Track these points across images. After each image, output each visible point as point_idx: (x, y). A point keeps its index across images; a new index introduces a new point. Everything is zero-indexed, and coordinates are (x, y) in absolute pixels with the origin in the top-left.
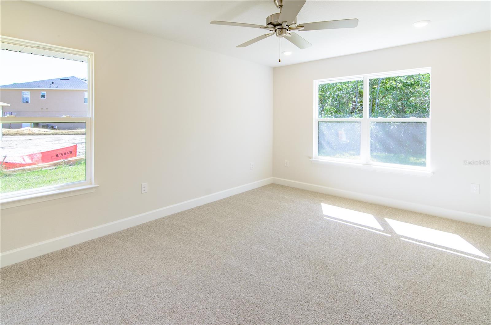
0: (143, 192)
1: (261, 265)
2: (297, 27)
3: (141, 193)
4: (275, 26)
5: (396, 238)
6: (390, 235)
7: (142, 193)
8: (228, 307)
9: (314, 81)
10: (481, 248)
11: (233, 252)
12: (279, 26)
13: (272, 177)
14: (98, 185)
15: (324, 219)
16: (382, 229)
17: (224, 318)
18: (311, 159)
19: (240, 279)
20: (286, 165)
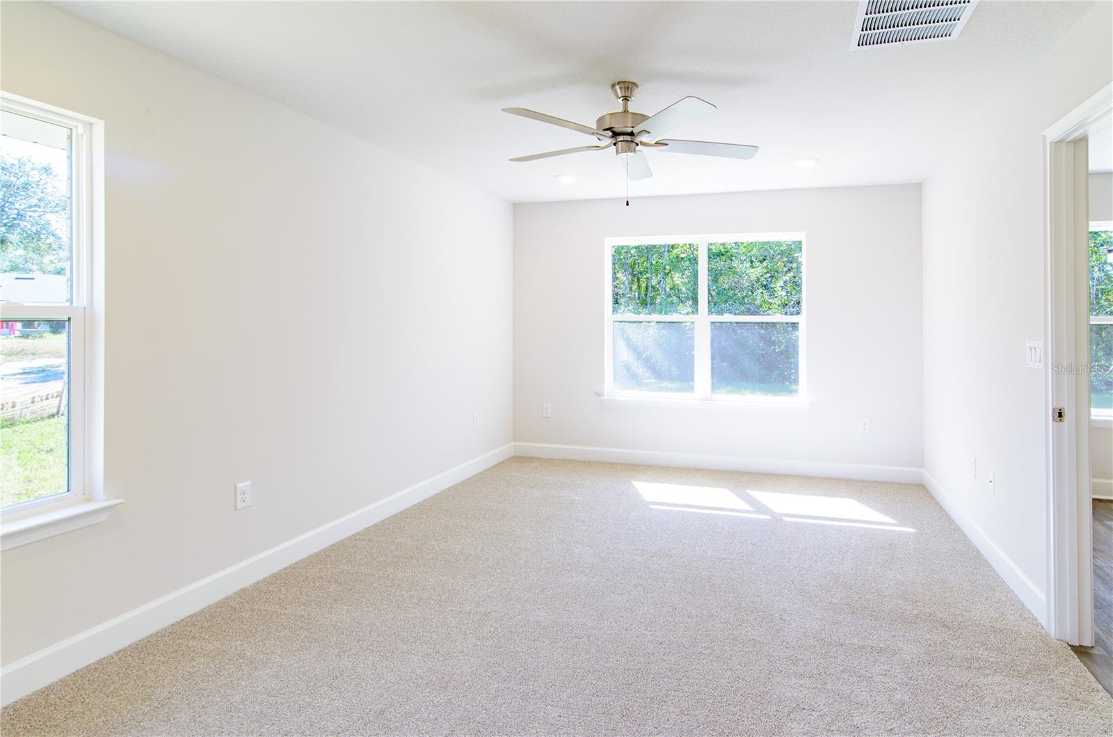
0: (240, 505)
1: (597, 607)
2: (656, 143)
3: (236, 510)
4: (616, 134)
5: (776, 518)
6: (767, 517)
7: (237, 508)
8: (585, 690)
9: (606, 239)
10: (886, 511)
11: (525, 598)
12: (625, 136)
13: (513, 443)
14: (122, 500)
15: (651, 509)
16: (752, 509)
17: (591, 709)
18: (599, 396)
19: (575, 641)
20: (547, 413)
